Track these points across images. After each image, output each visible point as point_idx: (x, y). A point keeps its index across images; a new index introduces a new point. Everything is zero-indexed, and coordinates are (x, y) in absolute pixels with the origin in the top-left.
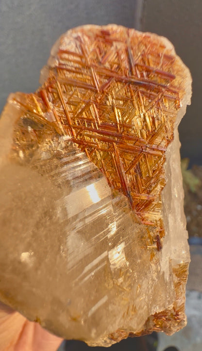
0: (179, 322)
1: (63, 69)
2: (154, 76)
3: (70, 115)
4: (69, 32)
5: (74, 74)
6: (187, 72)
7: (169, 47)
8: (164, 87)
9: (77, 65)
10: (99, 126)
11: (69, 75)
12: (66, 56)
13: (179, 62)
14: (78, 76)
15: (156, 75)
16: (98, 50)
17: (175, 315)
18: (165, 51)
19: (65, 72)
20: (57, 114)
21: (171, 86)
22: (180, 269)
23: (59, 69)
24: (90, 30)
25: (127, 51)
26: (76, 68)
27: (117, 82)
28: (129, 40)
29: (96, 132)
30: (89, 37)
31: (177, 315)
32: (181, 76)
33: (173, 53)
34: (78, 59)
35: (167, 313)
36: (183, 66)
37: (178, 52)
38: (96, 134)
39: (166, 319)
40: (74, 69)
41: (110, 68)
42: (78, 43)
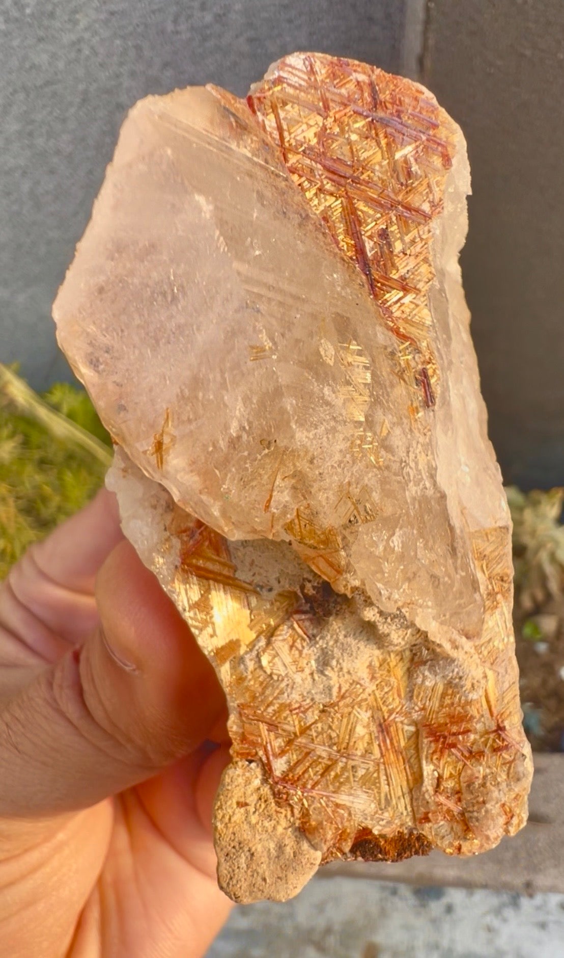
0: (510, 762)
1: (283, 82)
2: (409, 118)
3: (286, 134)
4: (296, 54)
5: (298, 91)
6: (456, 126)
7: (428, 94)
8: (424, 133)
9: (303, 83)
10: (325, 159)
11: (290, 91)
12: (290, 69)
13: (443, 114)
14: (302, 94)
15: (411, 117)
16: (332, 75)
17: (496, 731)
18: (423, 97)
19: (285, 85)
20: (268, 129)
21: (434, 136)
22: (489, 549)
23: (279, 81)
24: (323, 58)
25: (371, 85)
26: (300, 85)
27: (355, 112)
28: (374, 77)
29: (320, 164)
30: (322, 62)
31: (500, 729)
32: (447, 129)
33: (435, 101)
34: (306, 77)
35: (469, 719)
36: (450, 118)
37: (441, 103)
38: (319, 166)
39: (471, 752)
40: (297, 85)
41: (347, 95)
42: (307, 63)
